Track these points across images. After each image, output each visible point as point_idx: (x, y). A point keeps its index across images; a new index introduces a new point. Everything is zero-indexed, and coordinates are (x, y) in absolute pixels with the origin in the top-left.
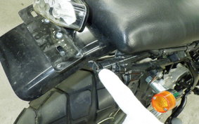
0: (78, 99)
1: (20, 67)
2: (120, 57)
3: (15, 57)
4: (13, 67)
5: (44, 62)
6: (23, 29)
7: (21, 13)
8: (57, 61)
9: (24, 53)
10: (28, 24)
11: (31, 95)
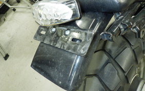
0: (106, 73)
1: (56, 70)
2: (120, 18)
3: (49, 66)
4: (52, 73)
5: (69, 56)
6: (42, 46)
7: (35, 37)
8: (78, 48)
9: (53, 60)
10: (44, 40)
11: (76, 84)
